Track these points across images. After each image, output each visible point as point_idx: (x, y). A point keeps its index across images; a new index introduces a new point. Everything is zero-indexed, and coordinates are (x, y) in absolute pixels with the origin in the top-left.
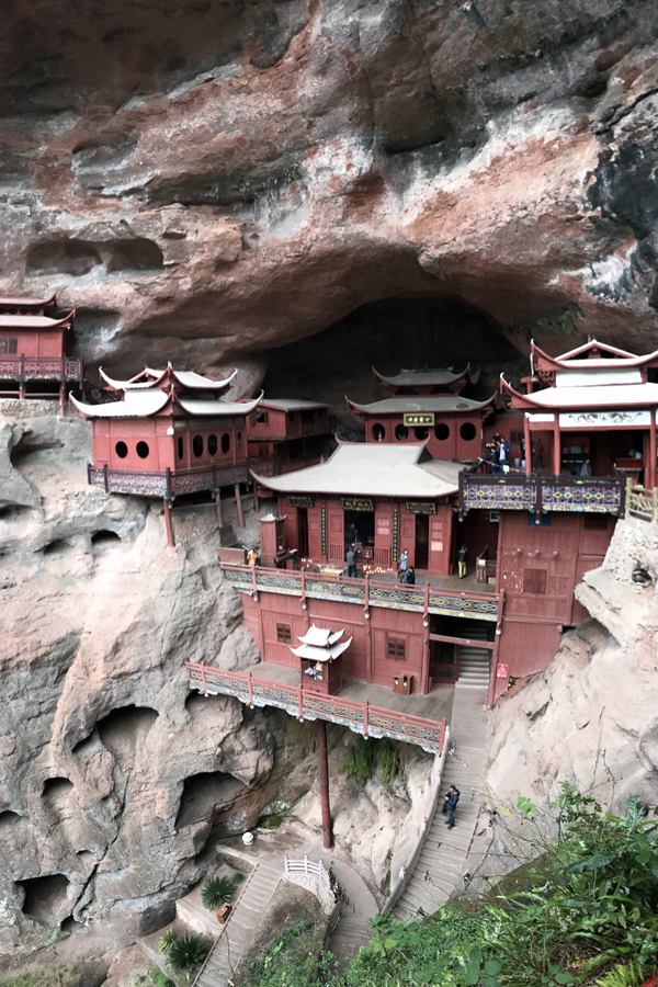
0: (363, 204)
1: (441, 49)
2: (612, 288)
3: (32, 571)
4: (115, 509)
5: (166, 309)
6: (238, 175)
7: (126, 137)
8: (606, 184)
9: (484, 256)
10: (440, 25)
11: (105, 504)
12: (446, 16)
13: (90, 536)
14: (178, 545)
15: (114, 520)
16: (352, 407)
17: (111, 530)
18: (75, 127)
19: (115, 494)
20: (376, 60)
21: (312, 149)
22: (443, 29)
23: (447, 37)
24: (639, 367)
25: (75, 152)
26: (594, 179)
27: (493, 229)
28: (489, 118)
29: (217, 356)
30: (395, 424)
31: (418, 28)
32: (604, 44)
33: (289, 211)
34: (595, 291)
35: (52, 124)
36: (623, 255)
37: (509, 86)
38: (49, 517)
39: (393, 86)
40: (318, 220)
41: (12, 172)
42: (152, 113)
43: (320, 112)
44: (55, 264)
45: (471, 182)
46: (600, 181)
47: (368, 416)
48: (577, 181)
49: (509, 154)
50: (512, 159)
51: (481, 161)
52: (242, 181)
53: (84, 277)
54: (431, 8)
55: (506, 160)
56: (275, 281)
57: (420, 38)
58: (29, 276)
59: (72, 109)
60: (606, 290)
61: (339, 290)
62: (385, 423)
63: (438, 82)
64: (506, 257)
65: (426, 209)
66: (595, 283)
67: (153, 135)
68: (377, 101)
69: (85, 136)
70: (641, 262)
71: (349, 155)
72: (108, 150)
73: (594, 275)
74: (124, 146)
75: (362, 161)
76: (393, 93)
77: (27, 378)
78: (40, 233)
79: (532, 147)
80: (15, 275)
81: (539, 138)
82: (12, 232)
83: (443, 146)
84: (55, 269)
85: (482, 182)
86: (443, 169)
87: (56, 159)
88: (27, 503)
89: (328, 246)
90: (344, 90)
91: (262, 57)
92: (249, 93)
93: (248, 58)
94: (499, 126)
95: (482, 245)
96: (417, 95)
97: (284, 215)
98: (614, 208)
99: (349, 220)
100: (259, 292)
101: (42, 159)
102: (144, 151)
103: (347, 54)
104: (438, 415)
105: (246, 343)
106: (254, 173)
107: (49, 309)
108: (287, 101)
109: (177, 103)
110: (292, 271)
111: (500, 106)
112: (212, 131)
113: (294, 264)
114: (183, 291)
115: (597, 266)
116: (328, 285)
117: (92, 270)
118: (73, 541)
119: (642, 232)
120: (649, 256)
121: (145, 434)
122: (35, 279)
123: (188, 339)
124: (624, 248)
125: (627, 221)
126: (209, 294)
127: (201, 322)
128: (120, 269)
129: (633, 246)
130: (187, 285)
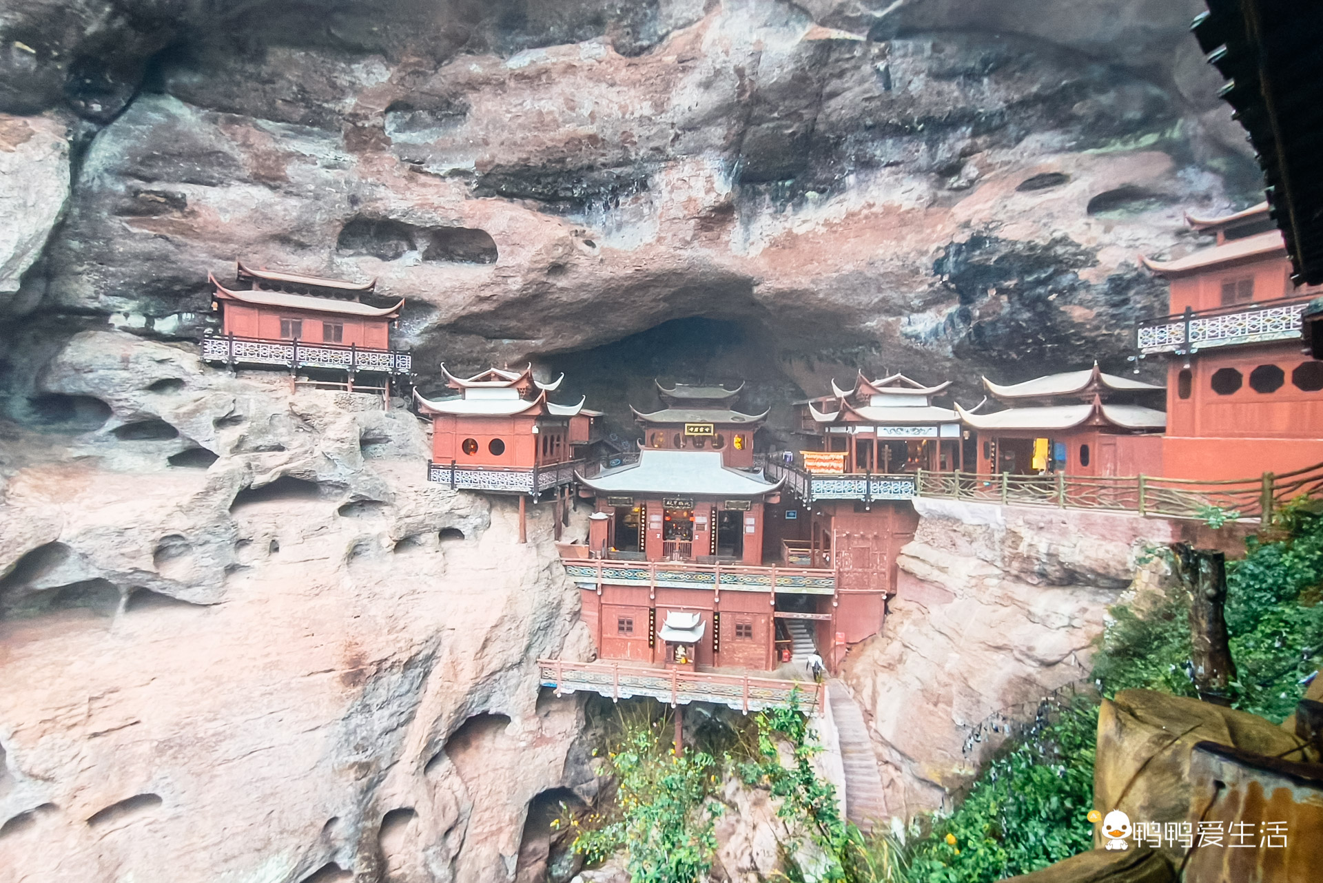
0: (711, 229)
1: (839, 98)
2: (923, 336)
3: (386, 568)
4: (461, 506)
5: (486, 307)
6: (574, 176)
7: (449, 105)
8: (952, 259)
9: (821, 296)
10: (849, 75)
11: (453, 500)
12: (857, 68)
13: (437, 533)
14: (529, 540)
15: (461, 517)
16: (636, 416)
17: (457, 527)
18: (390, 80)
19: (460, 490)
20: (770, 90)
21: (671, 163)
22: (849, 81)
23: (849, 89)
24: (928, 396)
25: (387, 111)
26: (942, 254)
27: (835, 275)
28: (851, 172)
29: (517, 357)
30: (674, 433)
31: (826, 71)
32: (975, 135)
33: (627, 222)
34: (907, 336)
35: (358, 68)
36: (939, 312)
37: (886, 150)
38: (404, 513)
39: (774, 119)
40: (664, 238)
41: (312, 125)
42: (487, 82)
43: (690, 126)
44: (364, 245)
45: (823, 230)
46: (947, 256)
47: (651, 424)
48: (927, 252)
49: (865, 212)
50: (866, 217)
51: (834, 209)
52: (579, 181)
53: (393, 262)
54: (847, 56)
55: (862, 216)
56: (608, 291)
57: (823, 81)
58: (338, 255)
59: (384, 53)
60: (917, 336)
61: (663, 306)
62: (663, 432)
63: (821, 127)
64: (839, 299)
65: (771, 245)
66: (909, 330)
67: (488, 111)
68: (753, 129)
69: (400, 94)
70: (957, 320)
71: (709, 179)
72: (424, 115)
73: (909, 323)
74: (446, 116)
75: (723, 189)
76: (771, 125)
77: (360, 368)
78: (356, 208)
79: (888, 211)
80: (325, 254)
81: (896, 204)
82: (326, 203)
83: (792, 186)
84: (364, 251)
85: (835, 232)
86: (789, 208)
87: (366, 118)
88: (382, 499)
89: (670, 265)
90: (724, 110)
91: (626, 40)
92: (612, 85)
93: (609, 39)
94: (859, 182)
95: (823, 286)
96: (794, 134)
97: (619, 226)
98: (952, 280)
99: (696, 243)
100: (585, 300)
101: (351, 115)
102: (477, 128)
103: (740, 72)
104: (717, 426)
105: (550, 348)
106: (595, 175)
107: (365, 296)
108: (659, 107)
109: (521, 77)
110: (626, 284)
111: (867, 164)
112: (561, 120)
113: (631, 278)
114: (510, 291)
115: (914, 316)
116: (654, 300)
117: (404, 256)
118: (423, 539)
119: (967, 299)
120: (965, 316)
121: (500, 432)
122: (346, 259)
123: (490, 337)
124: (942, 306)
125: (959, 290)
126: (535, 296)
127: (513, 323)
128: (434, 259)
129: (954, 308)
130: (515, 285)
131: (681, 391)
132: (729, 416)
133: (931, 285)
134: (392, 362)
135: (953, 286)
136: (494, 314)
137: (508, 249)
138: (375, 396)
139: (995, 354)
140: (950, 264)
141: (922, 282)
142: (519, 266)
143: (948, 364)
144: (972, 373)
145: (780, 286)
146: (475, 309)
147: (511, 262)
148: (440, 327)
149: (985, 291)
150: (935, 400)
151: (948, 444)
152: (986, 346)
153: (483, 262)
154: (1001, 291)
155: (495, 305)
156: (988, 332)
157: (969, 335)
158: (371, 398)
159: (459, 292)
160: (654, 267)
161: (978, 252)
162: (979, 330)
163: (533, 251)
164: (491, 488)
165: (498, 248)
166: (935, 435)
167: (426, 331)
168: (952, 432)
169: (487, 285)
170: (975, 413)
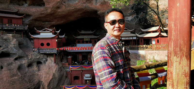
2: (129, 21)
3: (26, 70)
4: (41, 57)
5: (43, 15)
8: (135, 7)
11: (39, 56)
13: (36, 63)
15: (41, 59)
16: (74, 37)
17: (40, 61)
19: (41, 54)
24: (130, 32)
26: (133, 6)
29: (49, 26)
30: (82, 40)
36: (132, 16)
38: (29, 59)
40: (80, 2)
44: (15, 2)
46: (134, 6)
47: (77, 39)
48: (130, 5)
53: (22, 6)
56: (68, 12)
60: (128, 21)
61: (80, 15)
62: (80, 40)
65: (101, 4)
70: (136, 18)
77: (16, 29)
80: (7, 4)
84: (15, 4)
88: (24, 56)
89: (81, 7)
99: (86, 3)
100: (64, 14)
104: (91, 39)
105: (56, 24)
113: (73, 10)
114: (48, 12)
115: (128, 17)
116: (78, 14)
117: (24, 5)
118: (33, 64)
119: (137, 14)
120: (137, 17)
121: (49, 41)
122: (11, 6)
123: (43, 22)
124: (133, 15)
125: (136, 13)
126: (54, 13)
127: (48, 19)
128: (31, 5)
129: (135, 16)
130: (49, 11)
131: (83, 32)
132: (93, 37)
133: (131, 11)
134: (23, 27)
135: (135, 12)
136: (44, 17)
137: (47, 3)
138: (20, 35)
139: (142, 24)
140: (134, 8)
141: (129, 11)
142: (50, 7)
143: (134, 26)
144: (138, 27)
145: (103, 12)
146: (40, 16)
147: (48, 6)
148: (33, 20)
149: (141, 12)
150: (132, 33)
151: (134, 40)
152: (141, 22)
153: (42, 6)
154: (143, 13)
155: (45, 15)
156: (141, 20)
157: (138, 21)
158: (19, 35)
159: (37, 13)
160: (78, 8)
161: (139, 5)
162: (140, 20)
163: (53, 4)
164: (48, 53)
165: (45, 3)
166: (132, 39)
167: (29, 21)
168: (135, 38)
169: (43, 11)
170: (139, 35)
